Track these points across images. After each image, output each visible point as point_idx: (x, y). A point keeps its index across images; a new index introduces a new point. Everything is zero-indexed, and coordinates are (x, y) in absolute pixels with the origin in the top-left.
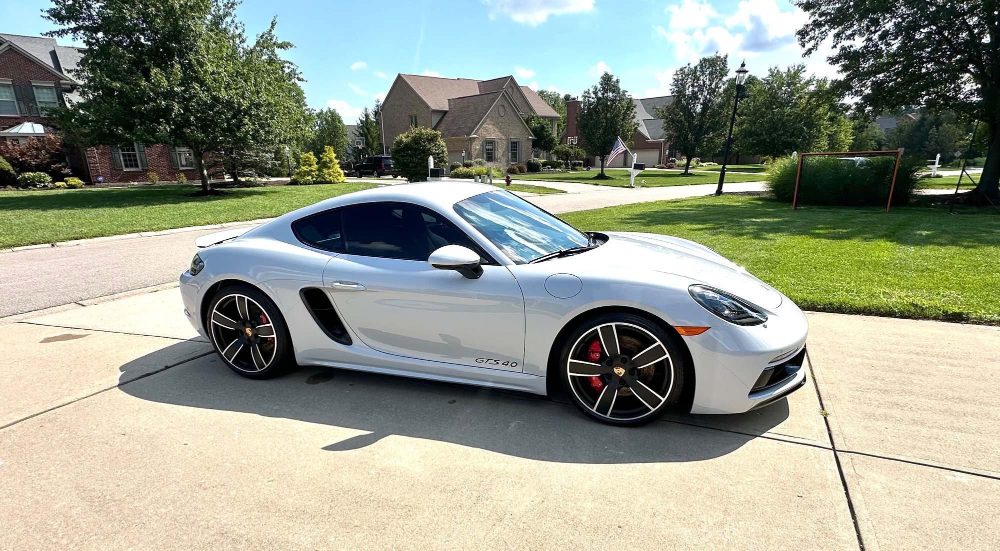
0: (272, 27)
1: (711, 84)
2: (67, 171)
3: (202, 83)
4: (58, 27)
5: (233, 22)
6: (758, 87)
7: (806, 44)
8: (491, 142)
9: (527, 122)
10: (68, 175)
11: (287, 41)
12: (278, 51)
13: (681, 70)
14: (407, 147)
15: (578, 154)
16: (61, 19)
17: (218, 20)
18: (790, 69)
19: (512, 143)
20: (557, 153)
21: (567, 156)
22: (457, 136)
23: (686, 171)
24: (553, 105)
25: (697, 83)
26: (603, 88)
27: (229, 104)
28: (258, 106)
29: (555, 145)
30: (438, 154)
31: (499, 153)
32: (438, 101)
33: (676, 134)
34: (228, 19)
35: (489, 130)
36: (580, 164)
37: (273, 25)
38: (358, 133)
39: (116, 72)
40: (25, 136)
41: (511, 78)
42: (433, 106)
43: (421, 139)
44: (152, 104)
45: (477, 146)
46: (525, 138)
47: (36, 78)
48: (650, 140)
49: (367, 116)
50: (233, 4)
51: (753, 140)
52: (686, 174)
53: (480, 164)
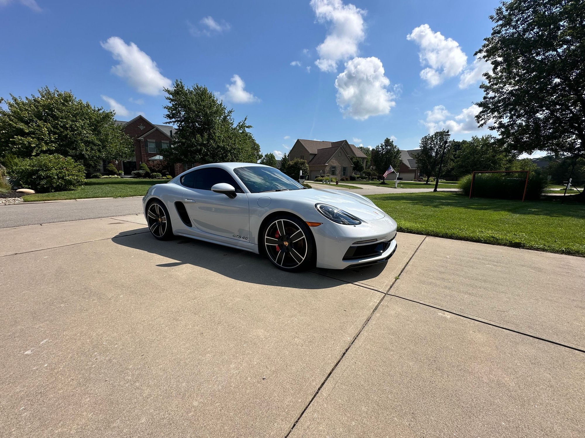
0: (245, 120)
1: (440, 143)
2: (168, 173)
3: (214, 140)
4: (169, 120)
5: (230, 118)
6: (466, 145)
7: (480, 122)
8: (334, 167)
9: (351, 159)
10: (168, 175)
11: (250, 125)
12: (246, 129)
13: (425, 137)
14: (292, 166)
15: (375, 173)
16: (171, 118)
17: (225, 117)
18: (484, 137)
19: (344, 168)
20: (364, 172)
21: (369, 174)
22: (320, 164)
23: (427, 183)
24: (366, 153)
25: (433, 143)
26: (386, 145)
27: (223, 149)
28: (234, 149)
29: (364, 169)
30: (305, 170)
31: (338, 172)
32: (313, 150)
33: (422, 166)
34: (228, 117)
35: (333, 162)
36: (376, 178)
37: (245, 119)
38: (281, 163)
39: (185, 136)
40: (156, 160)
41: (346, 141)
42: (311, 152)
43: (298, 163)
44: (195, 148)
45: (327, 169)
46: (350, 166)
47: (163, 140)
48: (411, 168)
49: (285, 156)
50: (231, 112)
51: (463, 169)
52: (427, 184)
53: (328, 176)
